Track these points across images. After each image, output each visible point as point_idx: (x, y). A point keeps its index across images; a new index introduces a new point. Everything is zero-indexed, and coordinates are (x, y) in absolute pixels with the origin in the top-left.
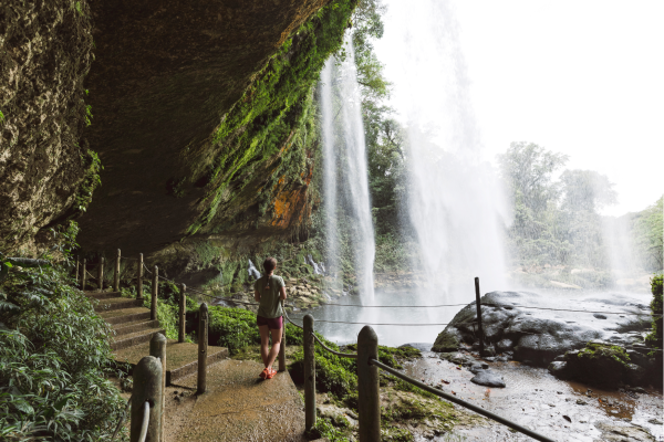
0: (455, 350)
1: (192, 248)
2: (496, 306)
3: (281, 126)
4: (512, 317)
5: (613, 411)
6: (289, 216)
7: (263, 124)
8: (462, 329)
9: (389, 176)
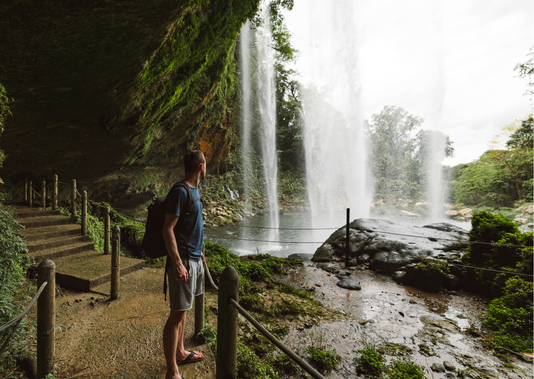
0: (328, 261)
1: (132, 176)
2: (361, 230)
3: (203, 78)
4: (371, 238)
5: (434, 309)
6: (212, 154)
7: (186, 74)
8: (335, 246)
9: (292, 127)
